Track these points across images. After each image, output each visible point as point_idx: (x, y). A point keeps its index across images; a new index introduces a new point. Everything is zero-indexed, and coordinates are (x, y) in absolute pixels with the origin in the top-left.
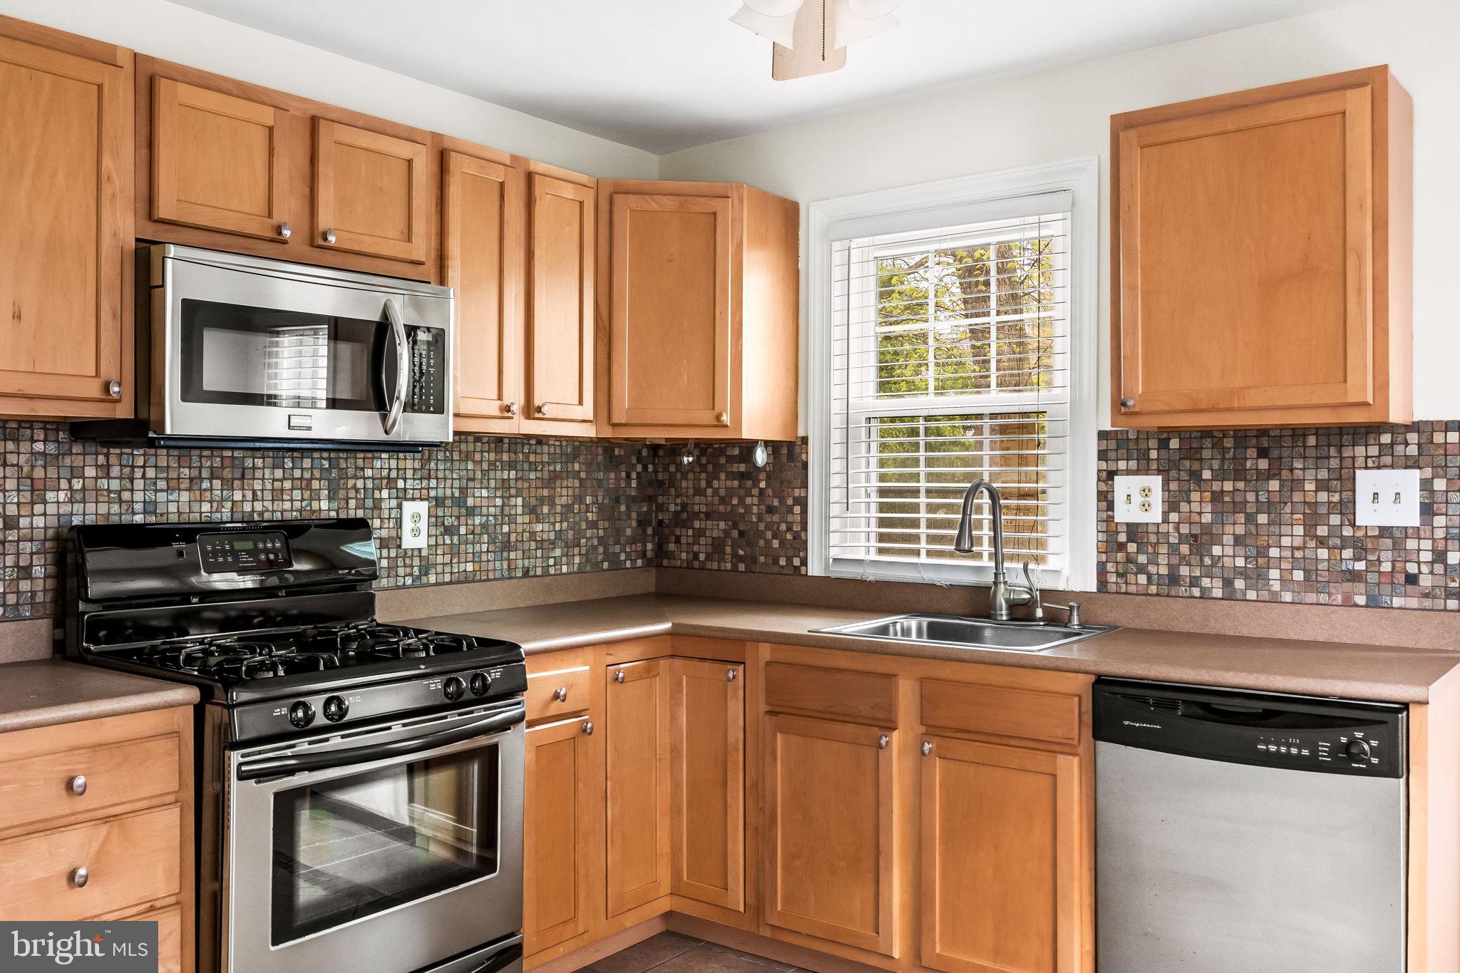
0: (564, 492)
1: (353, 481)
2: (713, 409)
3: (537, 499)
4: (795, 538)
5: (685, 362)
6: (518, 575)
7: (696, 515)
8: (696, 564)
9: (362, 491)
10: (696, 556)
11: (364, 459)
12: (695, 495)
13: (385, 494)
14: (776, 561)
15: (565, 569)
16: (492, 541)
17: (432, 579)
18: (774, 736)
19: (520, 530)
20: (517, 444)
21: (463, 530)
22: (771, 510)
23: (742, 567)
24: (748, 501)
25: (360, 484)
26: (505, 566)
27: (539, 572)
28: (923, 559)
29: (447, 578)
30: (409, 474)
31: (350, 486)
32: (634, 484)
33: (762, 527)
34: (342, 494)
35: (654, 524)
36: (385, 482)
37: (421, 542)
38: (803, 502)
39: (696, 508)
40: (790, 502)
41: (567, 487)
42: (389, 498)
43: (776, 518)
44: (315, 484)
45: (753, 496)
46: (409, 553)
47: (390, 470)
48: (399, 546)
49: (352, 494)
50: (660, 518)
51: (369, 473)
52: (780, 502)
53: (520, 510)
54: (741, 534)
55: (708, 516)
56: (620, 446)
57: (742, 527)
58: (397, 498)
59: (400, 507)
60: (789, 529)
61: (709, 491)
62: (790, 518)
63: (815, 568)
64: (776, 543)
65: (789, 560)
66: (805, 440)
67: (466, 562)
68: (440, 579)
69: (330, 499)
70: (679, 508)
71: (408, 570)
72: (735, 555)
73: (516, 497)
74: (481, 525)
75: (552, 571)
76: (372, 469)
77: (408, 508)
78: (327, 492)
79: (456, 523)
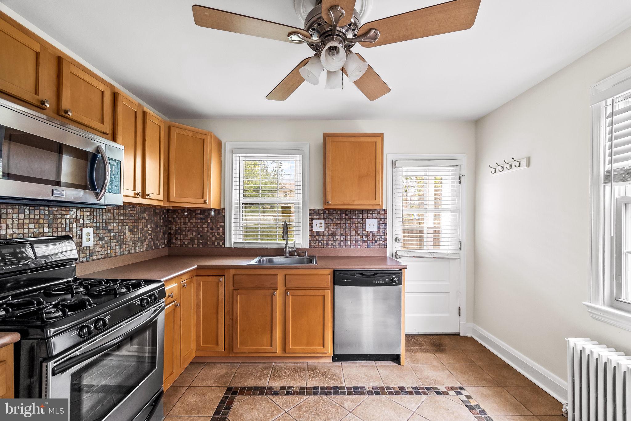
0: (141, 224)
1: (60, 220)
2: (203, 198)
3: (133, 227)
4: (220, 237)
5: (194, 184)
6: (126, 253)
7: (184, 231)
8: (184, 246)
9: (64, 224)
10: (184, 243)
11: (65, 211)
12: (183, 224)
13: (75, 225)
14: (214, 244)
15: (141, 250)
16: (117, 242)
17: (94, 257)
18: (237, 296)
19: (127, 237)
20: (126, 207)
21: (106, 238)
22: (212, 229)
23: (201, 246)
24: (204, 226)
25: (63, 221)
26: (122, 251)
27: (133, 251)
28: (259, 241)
29: (100, 256)
30: (85, 217)
31: (58, 222)
32: (162, 221)
33: (209, 234)
34: (55, 225)
35: (167, 234)
36: (75, 220)
37: (91, 243)
38: (223, 227)
39: (184, 229)
40: (219, 226)
41: (142, 222)
42: (77, 227)
43: (214, 231)
44: (41, 221)
45: (205, 225)
46: (85, 248)
47: (77, 215)
48: (81, 246)
49: (60, 225)
50: (170, 231)
51: (67, 216)
52: (215, 226)
53: (127, 230)
54: (201, 236)
55: (189, 231)
56: (158, 209)
57: (201, 234)
58: (80, 226)
59: (81, 230)
60: (218, 234)
61: (189, 224)
62: (218, 231)
63: (227, 245)
64: (214, 238)
65: (218, 243)
66: (224, 209)
67: (108, 250)
68: (98, 257)
69: (49, 228)
70: (177, 229)
71: (85, 255)
72: (199, 242)
73: (126, 226)
74: (113, 236)
75: (137, 251)
76: (69, 215)
77: (85, 231)
78: (47, 225)
79: (104, 236)
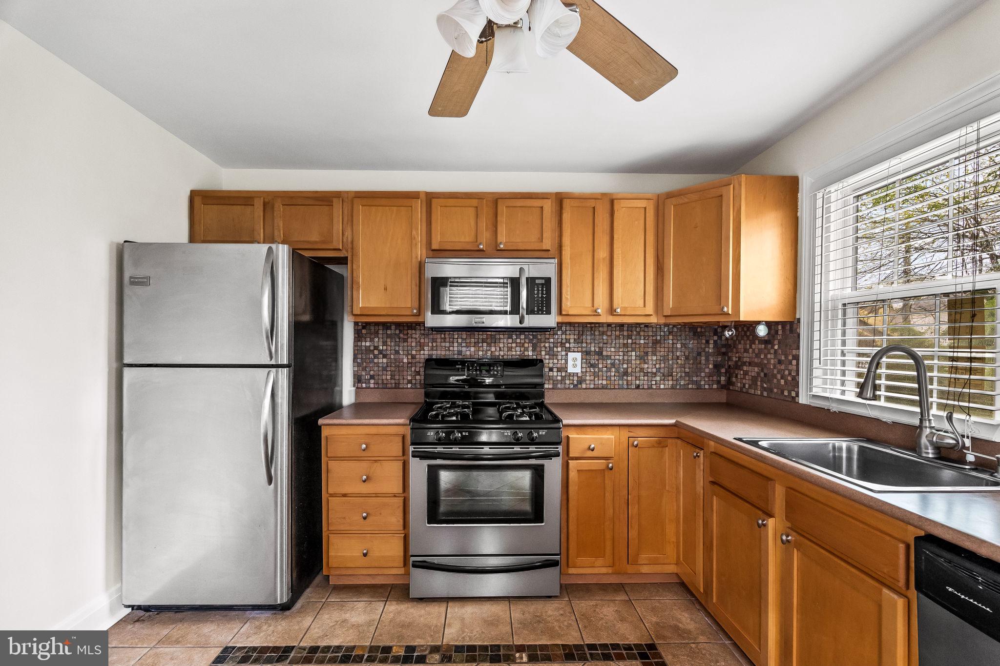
1: (544, 344)
2: (720, 305)
3: (643, 353)
4: (792, 379)
5: (703, 281)
6: (632, 388)
7: (745, 363)
8: (744, 390)
9: (548, 348)
10: (744, 385)
11: (549, 335)
12: (744, 352)
13: (559, 349)
14: (782, 392)
15: (661, 386)
16: (617, 371)
17: (584, 386)
19: (633, 367)
20: (632, 327)
21: (600, 366)
22: (780, 362)
23: (765, 394)
24: (769, 356)
25: (547, 345)
26: (625, 383)
27: (645, 387)
28: (882, 402)
29: (592, 386)
30: (572, 341)
31: (542, 346)
32: (711, 346)
33: (775, 372)
34: (538, 349)
35: (726, 367)
36: (559, 344)
37: (578, 370)
38: (797, 358)
40: (790, 358)
41: (664, 347)
42: (562, 351)
43: (783, 367)
44: (526, 345)
45: (771, 354)
46: (572, 375)
47: (562, 339)
48: (567, 371)
49: (543, 349)
51: (552, 340)
52: (785, 357)
53: (633, 358)
54: (765, 375)
55: (751, 364)
56: (701, 327)
57: (765, 371)
58: (566, 351)
59: (567, 355)
60: (790, 374)
61: (751, 351)
62: (790, 367)
63: (803, 399)
64: (782, 382)
65: (789, 393)
66: (799, 321)
67: (603, 380)
68: (588, 386)
69: (533, 351)
70: (737, 359)
71: (571, 382)
72: (762, 387)
74: (611, 364)
75: (654, 387)
76: (553, 339)
77: (571, 355)
78: (531, 348)
79: (597, 362)
